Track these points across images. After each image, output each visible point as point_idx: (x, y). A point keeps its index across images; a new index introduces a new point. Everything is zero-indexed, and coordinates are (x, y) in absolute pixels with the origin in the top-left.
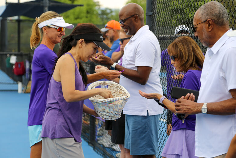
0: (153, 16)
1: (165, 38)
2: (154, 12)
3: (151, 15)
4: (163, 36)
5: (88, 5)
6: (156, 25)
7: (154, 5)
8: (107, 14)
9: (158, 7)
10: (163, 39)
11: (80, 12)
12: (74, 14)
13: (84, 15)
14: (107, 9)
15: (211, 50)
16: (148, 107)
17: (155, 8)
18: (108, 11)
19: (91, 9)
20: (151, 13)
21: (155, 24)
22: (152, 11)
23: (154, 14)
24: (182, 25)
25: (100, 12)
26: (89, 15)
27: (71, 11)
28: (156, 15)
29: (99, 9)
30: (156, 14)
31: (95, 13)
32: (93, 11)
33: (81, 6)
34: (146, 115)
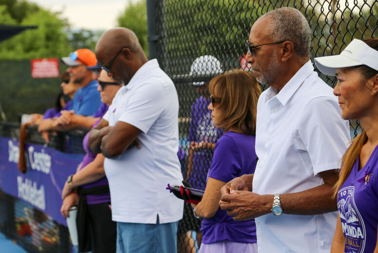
0: (161, 41)
1: (182, 79)
2: (162, 34)
3: (156, 42)
4: (179, 76)
5: (48, 25)
6: (166, 58)
7: (161, 23)
8: (84, 40)
9: (167, 26)
10: (181, 82)
11: (35, 39)
12: (23, 42)
13: (41, 42)
14: (83, 30)
15: (276, 98)
16: (158, 208)
17: (162, 29)
18: (86, 35)
19: (54, 32)
20: (156, 38)
21: (165, 56)
22: (157, 34)
23: (161, 38)
24: (206, 57)
25: (70, 37)
26: (50, 43)
27: (18, 37)
28: (166, 40)
29: (69, 31)
30: (165, 38)
31: (62, 39)
32: (59, 35)
33: (34, 28)
34: (154, 222)
